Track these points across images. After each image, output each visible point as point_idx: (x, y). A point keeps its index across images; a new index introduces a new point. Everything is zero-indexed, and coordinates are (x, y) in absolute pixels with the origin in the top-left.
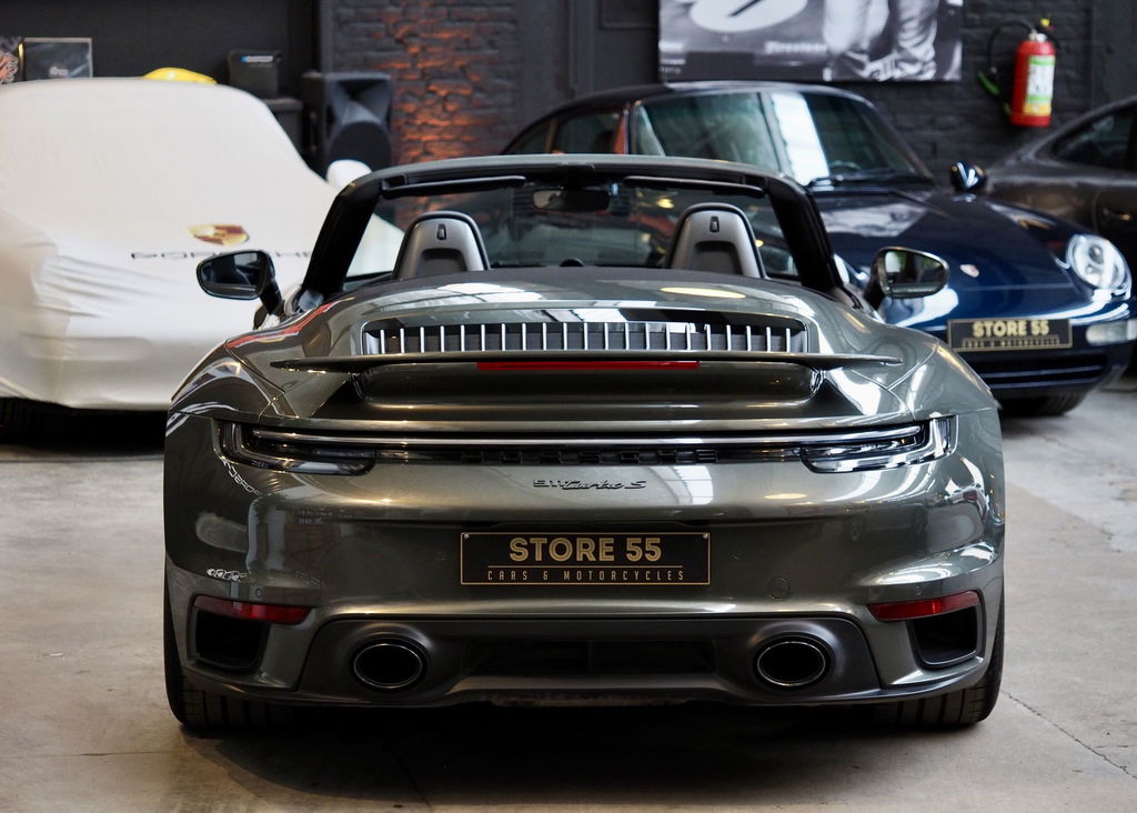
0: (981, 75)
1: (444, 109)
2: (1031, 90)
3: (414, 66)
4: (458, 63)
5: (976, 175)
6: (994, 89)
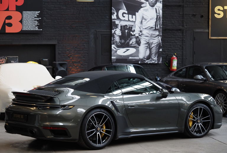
0: (165, 62)
1: (76, 68)
2: (173, 65)
3: (71, 61)
4: (78, 60)
5: (159, 78)
6: (167, 65)
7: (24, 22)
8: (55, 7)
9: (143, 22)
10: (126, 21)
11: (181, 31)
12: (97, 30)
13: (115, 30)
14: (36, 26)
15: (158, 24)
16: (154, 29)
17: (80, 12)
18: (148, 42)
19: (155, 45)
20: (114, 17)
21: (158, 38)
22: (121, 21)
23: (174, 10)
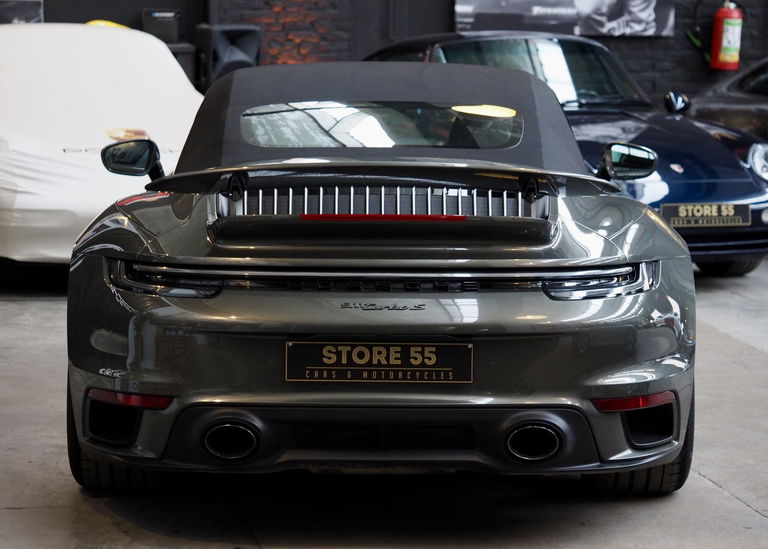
1: (299, 53)
2: (725, 43)
3: (277, 21)
4: (309, 20)
5: (683, 101)
6: (698, 43)
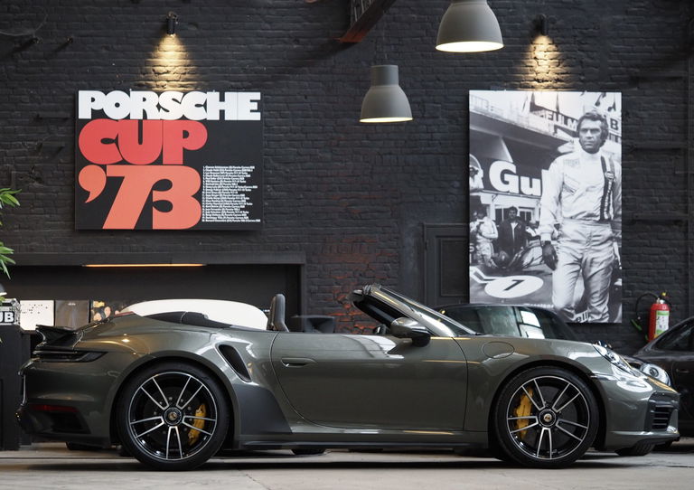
0: (633, 321)
2: (658, 327)
3: (347, 314)
6: (639, 328)
7: (207, 197)
8: (300, 155)
9: (563, 199)
10: (513, 195)
11: (680, 226)
12: (425, 223)
13: (479, 221)
14: (241, 209)
15: (609, 205)
16: (598, 219)
17: (372, 169)
18: (580, 257)
19: (603, 266)
20: (476, 182)
21: (611, 245)
22: (497, 194)
23: (657, 163)
